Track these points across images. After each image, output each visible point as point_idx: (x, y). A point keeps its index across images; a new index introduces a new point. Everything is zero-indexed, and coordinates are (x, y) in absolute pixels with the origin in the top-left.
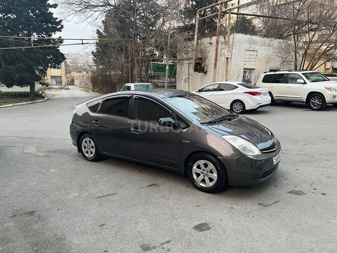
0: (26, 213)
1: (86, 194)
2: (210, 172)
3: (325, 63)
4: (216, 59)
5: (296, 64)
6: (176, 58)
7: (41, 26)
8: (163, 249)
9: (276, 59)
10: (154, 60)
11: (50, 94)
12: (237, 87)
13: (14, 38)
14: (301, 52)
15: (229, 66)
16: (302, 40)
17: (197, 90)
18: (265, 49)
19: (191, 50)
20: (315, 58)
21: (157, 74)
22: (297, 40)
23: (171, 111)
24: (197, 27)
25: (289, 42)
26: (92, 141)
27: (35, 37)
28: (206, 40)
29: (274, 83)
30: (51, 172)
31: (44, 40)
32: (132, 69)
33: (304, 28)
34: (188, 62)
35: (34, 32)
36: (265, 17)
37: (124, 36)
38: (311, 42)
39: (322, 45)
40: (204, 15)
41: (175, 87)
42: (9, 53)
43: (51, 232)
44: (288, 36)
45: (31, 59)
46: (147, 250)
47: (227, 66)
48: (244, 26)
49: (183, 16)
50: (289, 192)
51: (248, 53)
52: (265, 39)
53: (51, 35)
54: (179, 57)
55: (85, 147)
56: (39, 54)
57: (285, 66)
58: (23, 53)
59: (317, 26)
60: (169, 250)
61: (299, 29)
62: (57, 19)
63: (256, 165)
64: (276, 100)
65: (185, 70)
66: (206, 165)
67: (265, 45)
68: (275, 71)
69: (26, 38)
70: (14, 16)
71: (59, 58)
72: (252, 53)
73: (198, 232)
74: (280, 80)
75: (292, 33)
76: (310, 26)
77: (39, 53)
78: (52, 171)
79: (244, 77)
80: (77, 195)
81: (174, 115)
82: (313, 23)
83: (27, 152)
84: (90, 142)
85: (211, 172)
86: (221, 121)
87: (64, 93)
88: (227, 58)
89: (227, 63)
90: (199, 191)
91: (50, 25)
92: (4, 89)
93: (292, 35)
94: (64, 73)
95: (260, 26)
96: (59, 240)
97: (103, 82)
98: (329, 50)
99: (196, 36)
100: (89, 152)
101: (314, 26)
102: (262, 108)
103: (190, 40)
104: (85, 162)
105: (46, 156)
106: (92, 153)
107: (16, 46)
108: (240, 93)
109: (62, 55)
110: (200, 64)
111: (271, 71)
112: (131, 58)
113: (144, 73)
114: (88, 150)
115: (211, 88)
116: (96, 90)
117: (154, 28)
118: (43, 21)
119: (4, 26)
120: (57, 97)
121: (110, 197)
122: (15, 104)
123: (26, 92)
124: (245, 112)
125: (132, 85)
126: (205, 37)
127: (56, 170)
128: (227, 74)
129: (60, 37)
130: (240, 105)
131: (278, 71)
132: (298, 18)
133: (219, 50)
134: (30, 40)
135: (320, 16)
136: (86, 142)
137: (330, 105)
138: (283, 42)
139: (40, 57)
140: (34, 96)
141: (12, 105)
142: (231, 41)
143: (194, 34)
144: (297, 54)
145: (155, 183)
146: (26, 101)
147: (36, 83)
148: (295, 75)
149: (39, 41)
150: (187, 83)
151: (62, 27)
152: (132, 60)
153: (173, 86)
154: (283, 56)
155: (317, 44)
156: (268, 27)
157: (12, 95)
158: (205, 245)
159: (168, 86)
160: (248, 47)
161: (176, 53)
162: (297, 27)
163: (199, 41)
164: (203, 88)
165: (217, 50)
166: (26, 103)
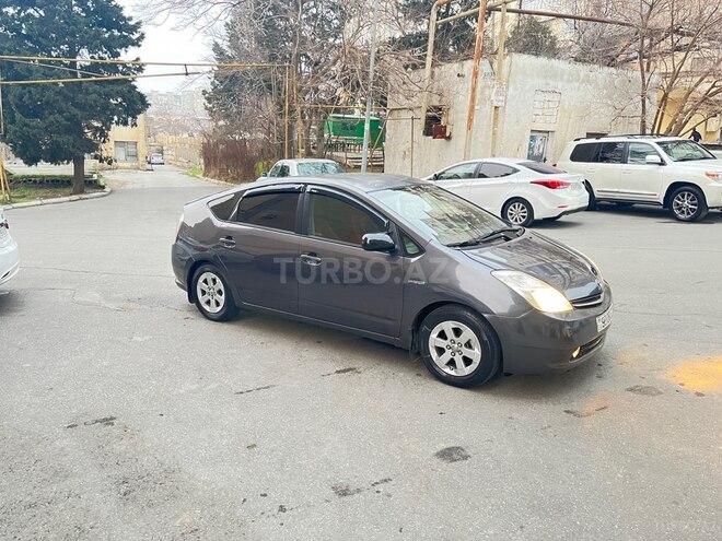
0: (97, 421)
1: (214, 386)
2: (466, 345)
3: (706, 120)
4: (472, 109)
5: (643, 122)
6: (386, 106)
7: (98, 35)
8: (376, 495)
9: (602, 110)
10: (337, 111)
11: (117, 181)
12: (516, 171)
13: (41, 61)
14: (656, 96)
15: (500, 124)
16: (657, 71)
17: (432, 176)
18: (579, 89)
19: (417, 89)
20: (685, 109)
21: (342, 139)
22: (648, 70)
23: (386, 218)
24: (431, 39)
25: (630, 75)
26: (218, 280)
27: (84, 58)
28: (451, 69)
29: (597, 161)
30: (136, 342)
31: (104, 65)
32: (291, 128)
33: (662, 43)
34: (411, 114)
35: (82, 46)
36: (579, 18)
37: (272, 58)
38: (676, 75)
39: (701, 81)
40: (446, 15)
41: (381, 168)
42: (30, 92)
43: (151, 458)
44: (628, 61)
45: (76, 105)
46: (345, 495)
47: (495, 125)
48: (532, 39)
49: (400, 14)
50: (627, 390)
51: (541, 97)
52: (579, 66)
53: (118, 55)
54: (391, 104)
55: (204, 293)
56: (95, 96)
57: (621, 127)
58: (59, 93)
59: (690, 40)
60: (389, 496)
61: (651, 46)
62: (130, 19)
63: (561, 332)
64: (600, 199)
65: (404, 132)
66: (457, 332)
67: (577, 81)
68: (598, 136)
69: (67, 61)
70: (42, 12)
71: (135, 104)
72: (548, 97)
73: (444, 464)
74: (609, 155)
75: (636, 54)
76: (675, 41)
77: (95, 92)
78: (139, 339)
79: (531, 148)
80: (194, 387)
81: (393, 228)
82: (683, 34)
83: (81, 299)
84: (214, 280)
85: (468, 345)
86: (489, 241)
87: (144, 179)
88: (496, 107)
89: (496, 119)
90: (442, 384)
91: (116, 33)
92: (20, 168)
93: (636, 58)
94: (142, 135)
95: (568, 37)
96: (169, 472)
97: (226, 156)
98: (716, 92)
99: (429, 60)
100: (213, 302)
101: (686, 40)
102: (570, 215)
103: (415, 67)
104: (204, 322)
105: (124, 309)
106: (218, 304)
107: (46, 76)
108: (523, 183)
109: (142, 97)
110: (437, 120)
111: (589, 135)
112: (289, 106)
113: (314, 138)
114: (210, 297)
115: (460, 171)
116: (212, 173)
117: (338, 41)
118: (101, 24)
119: (19, 33)
120: (129, 186)
121: (261, 392)
122: (45, 201)
123: (66, 176)
124: (533, 223)
125: (292, 164)
126: (449, 61)
127: (147, 338)
128: (494, 142)
129: (138, 59)
130: (523, 208)
131: (604, 135)
132: (651, 23)
133: (478, 90)
134: (73, 64)
135: (699, 19)
136: (205, 281)
137: (715, 210)
138: (618, 75)
139: (95, 101)
140: (83, 184)
141: (39, 202)
142: (505, 70)
143: (426, 55)
144: (647, 101)
145: (351, 366)
146: (65, 196)
147: (86, 155)
148: (640, 146)
149: (94, 68)
150: (408, 161)
151: (142, 37)
152: (292, 111)
153: (377, 166)
154: (616, 104)
155: (690, 79)
156: (585, 41)
157: (35, 182)
158: (459, 488)
159: (368, 166)
160: (539, 82)
161: (385, 95)
162: (647, 41)
163: (436, 70)
164: (443, 173)
165: (474, 90)
166: (67, 199)
